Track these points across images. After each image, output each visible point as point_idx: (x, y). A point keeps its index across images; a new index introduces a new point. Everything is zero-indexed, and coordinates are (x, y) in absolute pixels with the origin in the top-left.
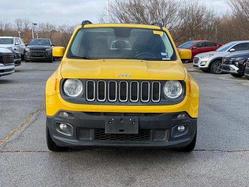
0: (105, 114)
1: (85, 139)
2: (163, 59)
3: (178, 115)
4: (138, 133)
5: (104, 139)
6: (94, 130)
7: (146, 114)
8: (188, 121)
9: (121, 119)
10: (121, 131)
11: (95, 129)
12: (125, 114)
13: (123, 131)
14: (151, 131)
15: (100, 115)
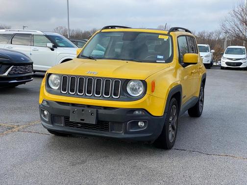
1: (58, 125)
2: (157, 61)
3: (135, 111)
4: (95, 123)
5: (72, 127)
6: (63, 118)
7: (105, 108)
8: (147, 118)
9: (83, 110)
10: (82, 120)
11: (65, 117)
12: (89, 106)
13: (83, 120)
14: (110, 123)
15: (69, 105)
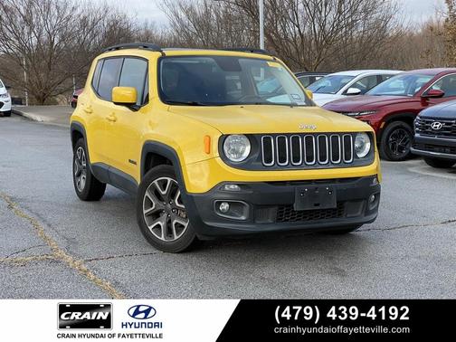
0: (292, 183)
1: (262, 222)
4: (335, 206)
5: (288, 220)
6: (277, 208)
9: (316, 189)
13: (318, 205)
